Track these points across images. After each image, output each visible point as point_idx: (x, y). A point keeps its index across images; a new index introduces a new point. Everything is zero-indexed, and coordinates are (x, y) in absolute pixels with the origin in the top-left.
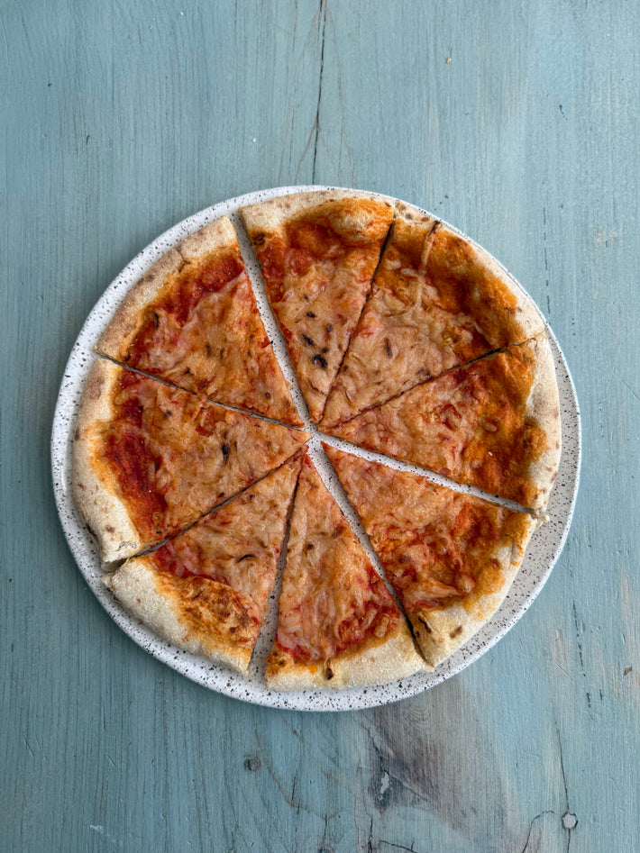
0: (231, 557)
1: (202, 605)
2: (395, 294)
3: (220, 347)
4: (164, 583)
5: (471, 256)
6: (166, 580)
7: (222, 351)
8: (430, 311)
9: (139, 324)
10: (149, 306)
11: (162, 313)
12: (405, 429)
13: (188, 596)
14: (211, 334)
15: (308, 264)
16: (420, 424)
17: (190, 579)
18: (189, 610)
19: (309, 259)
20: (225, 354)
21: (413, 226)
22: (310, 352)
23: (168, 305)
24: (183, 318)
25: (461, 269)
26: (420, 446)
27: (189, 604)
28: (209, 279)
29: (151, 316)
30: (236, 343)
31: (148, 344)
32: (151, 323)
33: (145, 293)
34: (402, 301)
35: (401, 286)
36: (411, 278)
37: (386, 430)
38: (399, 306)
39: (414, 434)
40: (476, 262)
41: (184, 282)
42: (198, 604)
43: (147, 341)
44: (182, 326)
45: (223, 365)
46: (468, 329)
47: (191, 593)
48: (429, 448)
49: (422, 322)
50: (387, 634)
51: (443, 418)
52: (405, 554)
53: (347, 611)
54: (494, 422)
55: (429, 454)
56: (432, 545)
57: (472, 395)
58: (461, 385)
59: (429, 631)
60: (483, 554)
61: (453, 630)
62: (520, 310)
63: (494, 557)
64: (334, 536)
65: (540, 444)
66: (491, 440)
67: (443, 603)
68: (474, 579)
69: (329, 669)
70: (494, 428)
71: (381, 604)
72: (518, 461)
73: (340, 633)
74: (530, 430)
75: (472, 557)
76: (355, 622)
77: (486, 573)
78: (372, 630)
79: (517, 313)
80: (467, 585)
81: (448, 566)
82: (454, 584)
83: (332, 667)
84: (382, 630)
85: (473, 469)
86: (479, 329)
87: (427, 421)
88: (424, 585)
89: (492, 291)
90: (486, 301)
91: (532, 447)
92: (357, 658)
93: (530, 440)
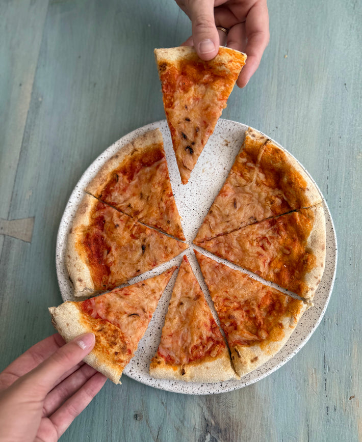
1: (102, 336)
2: (242, 175)
3: (147, 195)
5: (284, 159)
6: (85, 317)
7: (148, 197)
8: (260, 186)
9: (109, 179)
10: (114, 171)
11: (121, 175)
12: (240, 248)
13: (96, 329)
14: (144, 188)
16: (248, 245)
17: (99, 320)
20: (149, 199)
21: (255, 140)
23: (124, 171)
24: (131, 178)
25: (278, 165)
26: (246, 257)
28: (146, 160)
29: (115, 177)
30: (155, 193)
31: (112, 190)
32: (115, 179)
33: (113, 164)
34: (245, 180)
35: (246, 171)
36: (251, 168)
37: (229, 247)
38: (243, 182)
39: (244, 251)
40: (286, 162)
41: (133, 160)
42: (100, 335)
43: (111, 188)
44: (130, 182)
45: (148, 204)
46: (279, 198)
47: (98, 327)
48: (251, 259)
49: (255, 191)
50: (217, 356)
51: (261, 244)
52: (232, 314)
53: (197, 340)
54: (289, 249)
55: (251, 262)
56: (247, 312)
57: (278, 233)
58: (272, 227)
59: (239, 357)
60: (275, 320)
61: (252, 358)
62: (308, 190)
63: (280, 322)
64: (195, 299)
65: (312, 263)
66: (286, 259)
67: (249, 343)
68: (268, 332)
69: (183, 370)
70: (288, 252)
71: (216, 339)
72: (299, 271)
73: (192, 352)
74: (307, 255)
75: (268, 321)
76: (201, 348)
77: (275, 330)
78: (209, 352)
79: (306, 191)
80: (264, 335)
81: (255, 324)
82: (257, 334)
83: (185, 369)
84: (215, 353)
85: (275, 273)
86: (285, 198)
87: (252, 244)
88: (240, 332)
89: (294, 178)
90: (290, 183)
91: (307, 264)
92: (199, 366)
93: (307, 260)
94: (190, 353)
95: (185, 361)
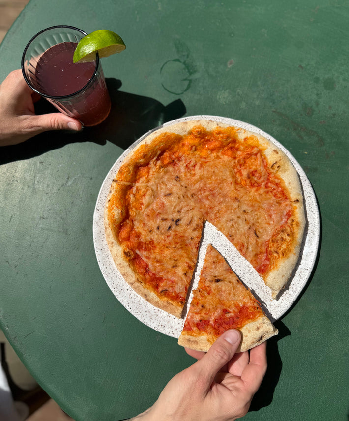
0: (257, 241)
1: (280, 249)
2: (144, 195)
3: (173, 262)
4: (274, 267)
5: (126, 165)
6: (272, 267)
7: (175, 260)
8: (150, 179)
9: (165, 298)
10: (158, 295)
11: (160, 289)
12: (199, 183)
13: (277, 256)
14: (168, 266)
15: (136, 232)
16: (197, 177)
17: (270, 257)
18: (283, 255)
19: (133, 232)
20: (176, 259)
21: (115, 190)
22: (174, 227)
23: (156, 287)
24: (161, 279)
25: (131, 168)
26: (205, 176)
27: (281, 255)
29: (163, 293)
30: (170, 254)
31: (175, 293)
32: (165, 293)
33: (152, 298)
34: (147, 191)
35: (141, 192)
36: (137, 189)
37: (200, 191)
38: (149, 192)
39: (201, 178)
40: (128, 163)
41: (145, 281)
42: (280, 251)
43: (173, 294)
44: (165, 279)
45: (181, 259)
46: (156, 163)
47: (275, 255)
48: (206, 172)
49: (155, 182)
50: (279, 179)
51: (192, 168)
52: (246, 176)
53: (270, 195)
54: (192, 147)
55: (208, 171)
56: (241, 165)
57: (181, 158)
58: (177, 162)
59: (276, 162)
60: (242, 144)
61: (275, 153)
62: (146, 143)
63: (243, 140)
64: (239, 201)
65: (199, 128)
66: (198, 148)
67: (264, 159)
68: (253, 147)
69: (295, 201)
70: (194, 147)
71: (266, 182)
72: (206, 136)
73: (279, 198)
74: (194, 133)
75: (244, 149)
76: (275, 191)
77: (250, 143)
78: (277, 185)
79: (147, 144)
80: (255, 150)
81: (249, 158)
82: (256, 155)
83: (294, 200)
84: (277, 181)
85: (212, 153)
86: (155, 159)
87: (194, 175)
88: (258, 167)
89: (139, 155)
90: (144, 156)
91: (200, 131)
92: (289, 190)
93: (197, 132)
94: (281, 199)
95: (288, 202)
